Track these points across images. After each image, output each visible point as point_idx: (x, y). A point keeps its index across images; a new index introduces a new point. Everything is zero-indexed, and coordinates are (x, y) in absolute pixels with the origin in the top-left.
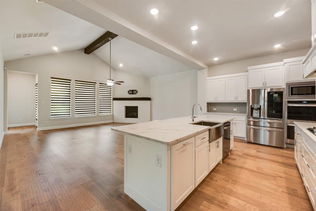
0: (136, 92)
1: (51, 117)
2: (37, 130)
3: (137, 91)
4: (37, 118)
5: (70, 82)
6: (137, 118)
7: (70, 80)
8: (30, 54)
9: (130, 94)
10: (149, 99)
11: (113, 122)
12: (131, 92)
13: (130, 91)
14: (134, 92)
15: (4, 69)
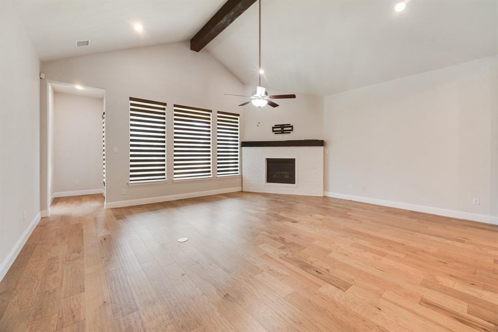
0: (290, 128)
1: (131, 181)
2: (105, 208)
3: (292, 127)
4: (104, 180)
5: (164, 109)
6: (294, 183)
7: (165, 104)
8: (87, 43)
9: (276, 132)
10: (320, 143)
11: (241, 190)
12: (280, 129)
13: (277, 126)
14: (285, 129)
15: (41, 78)
